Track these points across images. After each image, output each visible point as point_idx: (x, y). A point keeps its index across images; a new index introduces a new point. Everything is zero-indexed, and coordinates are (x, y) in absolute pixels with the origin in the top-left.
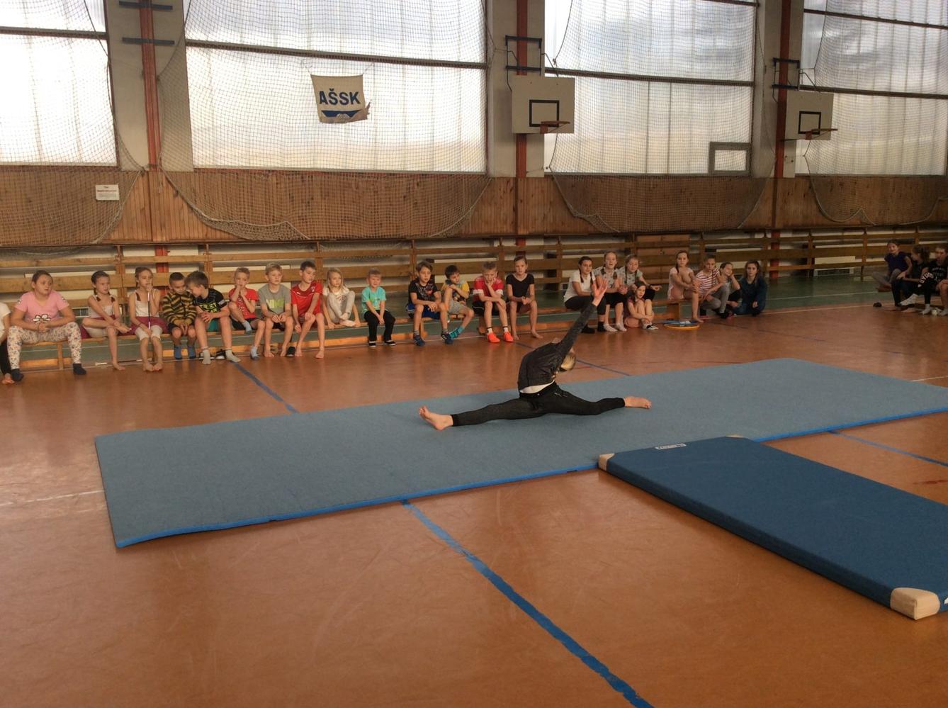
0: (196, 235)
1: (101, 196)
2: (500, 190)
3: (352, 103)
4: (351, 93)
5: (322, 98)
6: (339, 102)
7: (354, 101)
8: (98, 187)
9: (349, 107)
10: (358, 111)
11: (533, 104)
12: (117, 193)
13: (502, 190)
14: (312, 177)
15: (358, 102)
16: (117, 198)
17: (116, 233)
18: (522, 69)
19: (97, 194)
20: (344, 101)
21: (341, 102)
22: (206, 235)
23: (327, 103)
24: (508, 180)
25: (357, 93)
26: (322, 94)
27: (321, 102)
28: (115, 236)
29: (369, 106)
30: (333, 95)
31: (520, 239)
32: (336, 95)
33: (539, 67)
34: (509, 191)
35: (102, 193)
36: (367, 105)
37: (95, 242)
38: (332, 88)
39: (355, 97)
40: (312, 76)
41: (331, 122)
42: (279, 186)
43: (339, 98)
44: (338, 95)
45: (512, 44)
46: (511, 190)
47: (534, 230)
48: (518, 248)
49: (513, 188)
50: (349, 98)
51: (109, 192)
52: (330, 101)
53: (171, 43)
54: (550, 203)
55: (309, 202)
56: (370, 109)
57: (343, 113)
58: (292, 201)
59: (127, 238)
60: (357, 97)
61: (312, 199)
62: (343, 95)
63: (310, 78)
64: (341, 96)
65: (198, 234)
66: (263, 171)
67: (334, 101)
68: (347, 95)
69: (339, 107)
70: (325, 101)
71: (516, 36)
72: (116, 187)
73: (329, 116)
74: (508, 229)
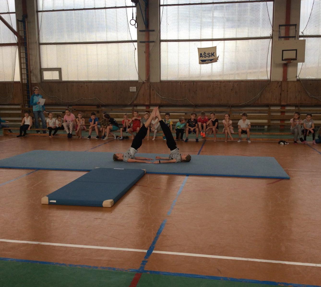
0: (158, 103)
1: (131, 90)
2: (274, 86)
3: (212, 56)
4: (212, 53)
5: (201, 55)
6: (207, 57)
7: (213, 56)
8: (130, 88)
9: (211, 58)
10: (213, 59)
11: (284, 52)
12: (136, 89)
13: (275, 86)
14: (197, 83)
15: (214, 56)
16: (136, 91)
17: (136, 102)
18: (287, 37)
19: (130, 90)
20: (209, 56)
21: (208, 56)
22: (161, 102)
23: (203, 57)
24: (278, 82)
25: (214, 53)
26: (201, 54)
27: (200, 57)
28: (135, 102)
29: (218, 57)
30: (205, 54)
31: (283, 106)
32: (206, 54)
33: (294, 36)
34: (278, 87)
35: (132, 89)
36: (217, 57)
37: (129, 104)
38: (205, 52)
39: (213, 54)
40: (198, 48)
41: (203, 64)
42: (185, 86)
43: (207, 55)
44: (207, 54)
45: (283, 28)
46: (279, 86)
47: (290, 103)
48: (282, 110)
49: (280, 85)
50: (211, 55)
51: (133, 89)
52: (204, 57)
53: (153, 42)
54: (299, 91)
55: (195, 92)
56: (219, 58)
57: (208, 60)
58: (190, 91)
59: (138, 103)
60: (214, 54)
61: (197, 91)
62: (209, 54)
63: (197, 49)
64: (208, 54)
65: (159, 102)
66: (179, 81)
67: (205, 56)
68: (210, 54)
69: (207, 58)
70: (202, 57)
71: (285, 24)
72: (135, 88)
73: (202, 62)
74: (277, 102)
